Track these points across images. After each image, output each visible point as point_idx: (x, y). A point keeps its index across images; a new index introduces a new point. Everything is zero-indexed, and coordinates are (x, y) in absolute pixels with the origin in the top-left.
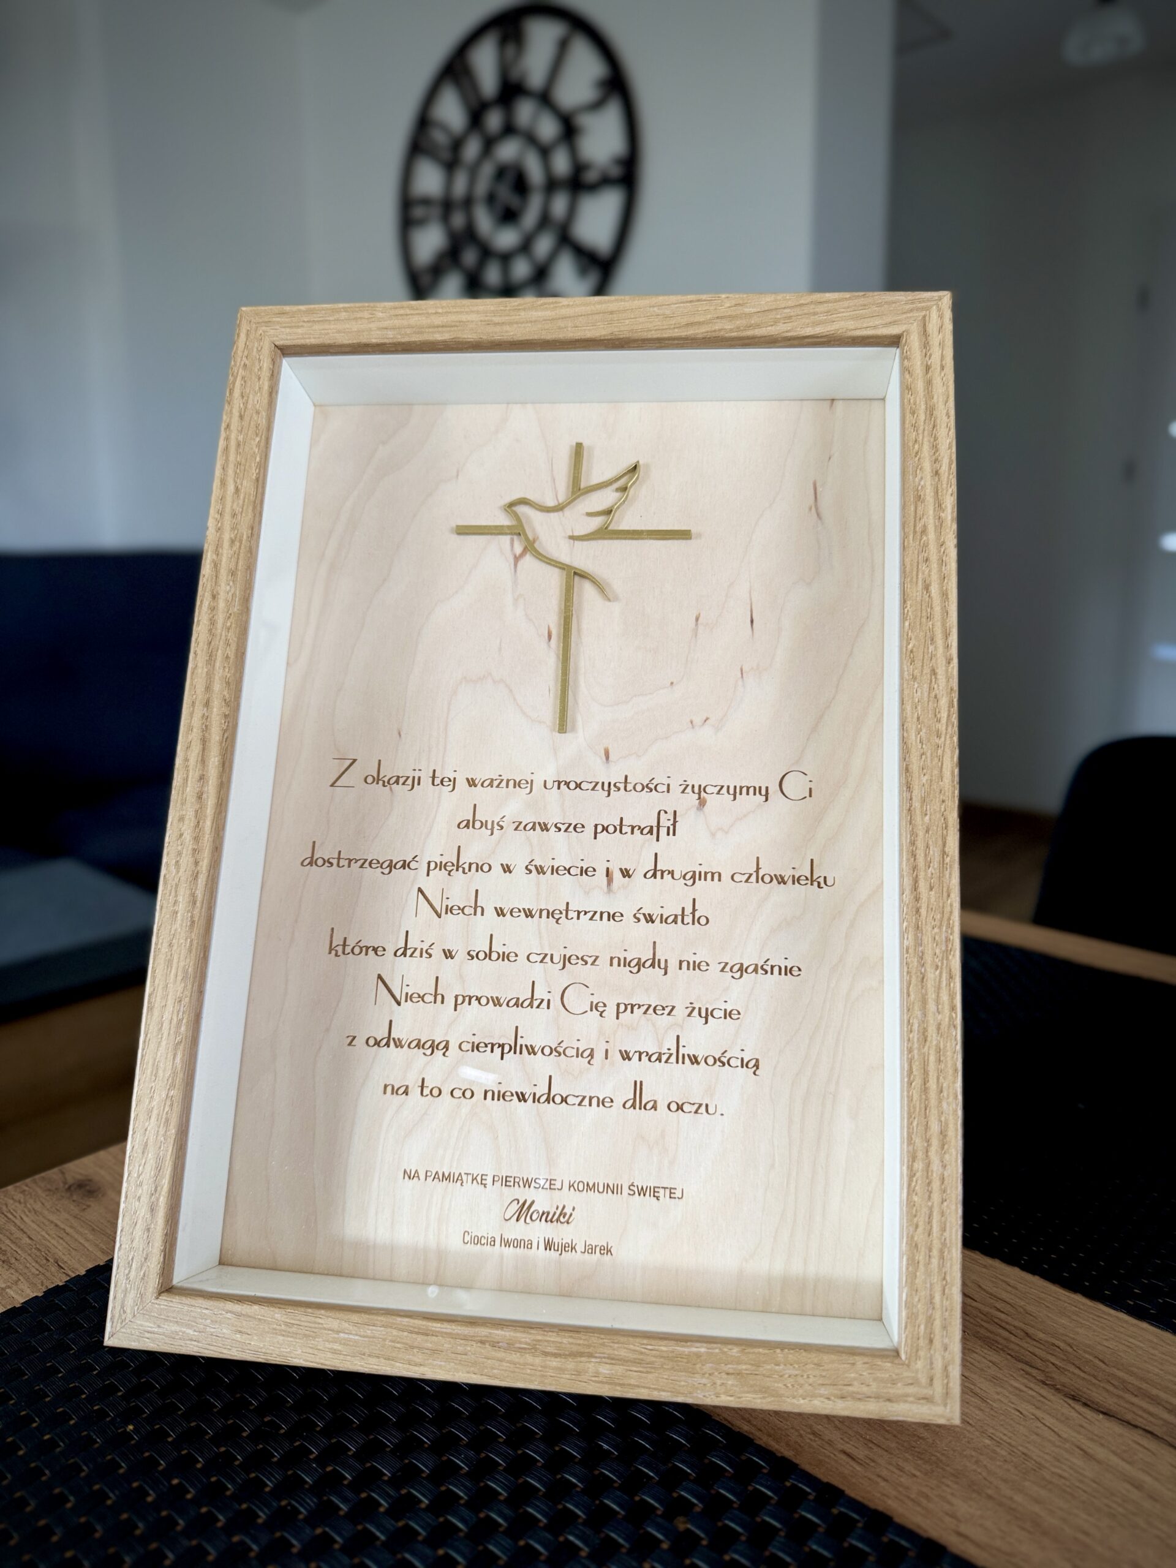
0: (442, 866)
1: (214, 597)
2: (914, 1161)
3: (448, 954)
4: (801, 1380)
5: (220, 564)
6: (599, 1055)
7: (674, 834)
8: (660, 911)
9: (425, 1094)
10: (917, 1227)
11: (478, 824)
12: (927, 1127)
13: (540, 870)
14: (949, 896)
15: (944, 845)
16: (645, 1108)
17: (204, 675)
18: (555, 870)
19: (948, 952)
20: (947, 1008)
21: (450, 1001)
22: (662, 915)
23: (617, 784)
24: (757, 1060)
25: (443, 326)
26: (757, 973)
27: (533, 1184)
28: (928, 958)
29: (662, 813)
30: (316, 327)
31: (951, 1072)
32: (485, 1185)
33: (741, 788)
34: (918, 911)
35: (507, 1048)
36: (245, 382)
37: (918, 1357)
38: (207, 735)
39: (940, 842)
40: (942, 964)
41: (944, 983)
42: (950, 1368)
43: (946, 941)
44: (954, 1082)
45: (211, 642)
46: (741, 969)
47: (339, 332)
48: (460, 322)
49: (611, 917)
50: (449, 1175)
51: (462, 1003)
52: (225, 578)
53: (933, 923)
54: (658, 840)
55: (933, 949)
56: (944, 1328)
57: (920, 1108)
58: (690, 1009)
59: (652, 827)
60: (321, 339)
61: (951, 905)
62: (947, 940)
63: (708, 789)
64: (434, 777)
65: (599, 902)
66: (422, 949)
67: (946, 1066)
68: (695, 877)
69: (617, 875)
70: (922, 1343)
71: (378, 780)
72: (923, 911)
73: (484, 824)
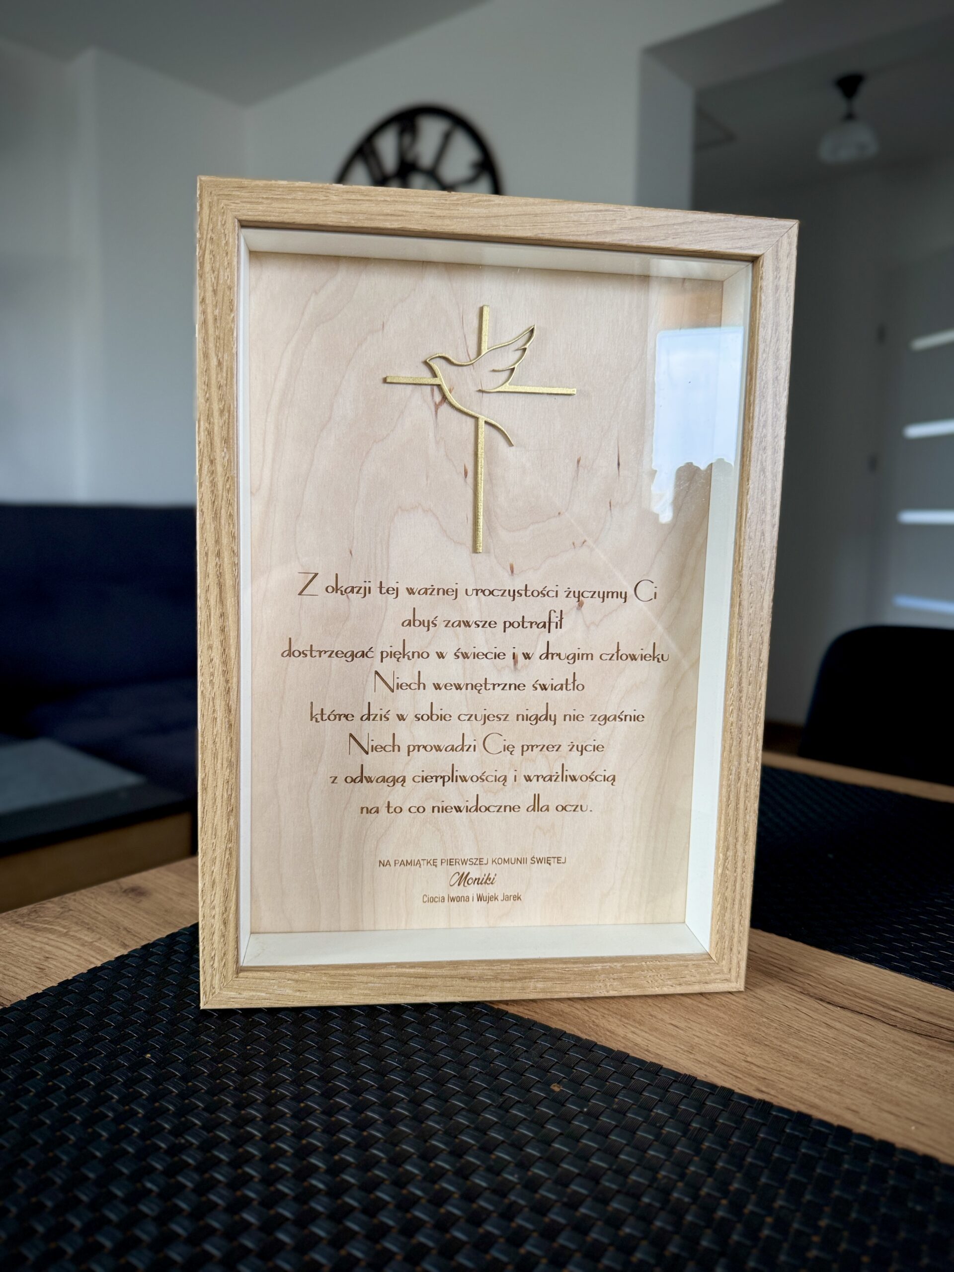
0: (392, 655)
1: (212, 462)
2: (727, 851)
3: (401, 718)
4: (656, 978)
5: (213, 432)
6: (510, 779)
7: (561, 628)
8: (552, 682)
9: (390, 812)
10: (727, 888)
11: (417, 623)
12: (736, 831)
13: (465, 656)
14: (760, 688)
15: (760, 655)
16: (541, 811)
17: (213, 529)
18: (476, 656)
19: (756, 724)
20: (753, 758)
21: (404, 750)
22: (552, 685)
23: (520, 592)
24: (614, 776)
25: (391, 215)
26: (615, 721)
27: (468, 862)
28: (744, 729)
29: (552, 612)
30: (275, 204)
31: (753, 796)
32: (436, 866)
33: (608, 593)
34: (740, 699)
35: (446, 779)
36: (214, 256)
37: (723, 959)
38: (222, 580)
39: (758, 654)
40: (753, 732)
41: (753, 744)
42: (741, 963)
43: (756, 718)
44: (754, 804)
45: (214, 502)
46: (605, 718)
47: (297, 212)
48: (407, 212)
49: (517, 687)
50: (411, 861)
51: (413, 750)
52: (219, 444)
53: (749, 706)
54: (549, 632)
55: (748, 723)
56: (739, 942)
57: (733, 820)
58: (571, 746)
59: (545, 623)
60: (281, 218)
61: (761, 694)
62: (757, 716)
63: (585, 594)
64: (381, 588)
65: (508, 678)
66: (381, 715)
67: (750, 794)
68: (575, 657)
69: (521, 658)
70: (726, 951)
71: (337, 590)
72: (744, 699)
73: (422, 623)
